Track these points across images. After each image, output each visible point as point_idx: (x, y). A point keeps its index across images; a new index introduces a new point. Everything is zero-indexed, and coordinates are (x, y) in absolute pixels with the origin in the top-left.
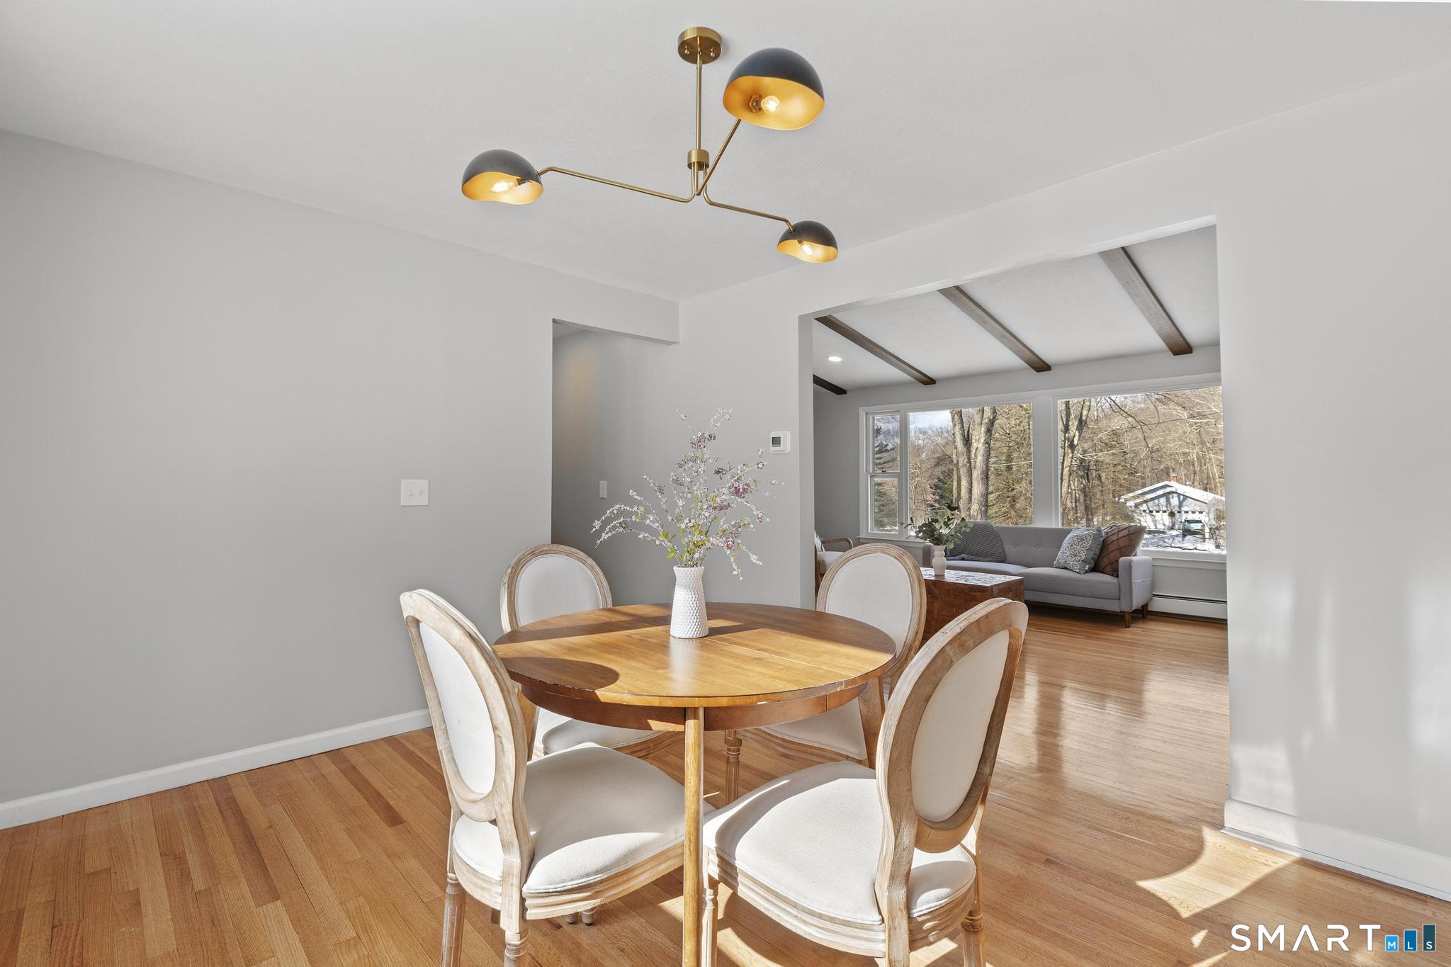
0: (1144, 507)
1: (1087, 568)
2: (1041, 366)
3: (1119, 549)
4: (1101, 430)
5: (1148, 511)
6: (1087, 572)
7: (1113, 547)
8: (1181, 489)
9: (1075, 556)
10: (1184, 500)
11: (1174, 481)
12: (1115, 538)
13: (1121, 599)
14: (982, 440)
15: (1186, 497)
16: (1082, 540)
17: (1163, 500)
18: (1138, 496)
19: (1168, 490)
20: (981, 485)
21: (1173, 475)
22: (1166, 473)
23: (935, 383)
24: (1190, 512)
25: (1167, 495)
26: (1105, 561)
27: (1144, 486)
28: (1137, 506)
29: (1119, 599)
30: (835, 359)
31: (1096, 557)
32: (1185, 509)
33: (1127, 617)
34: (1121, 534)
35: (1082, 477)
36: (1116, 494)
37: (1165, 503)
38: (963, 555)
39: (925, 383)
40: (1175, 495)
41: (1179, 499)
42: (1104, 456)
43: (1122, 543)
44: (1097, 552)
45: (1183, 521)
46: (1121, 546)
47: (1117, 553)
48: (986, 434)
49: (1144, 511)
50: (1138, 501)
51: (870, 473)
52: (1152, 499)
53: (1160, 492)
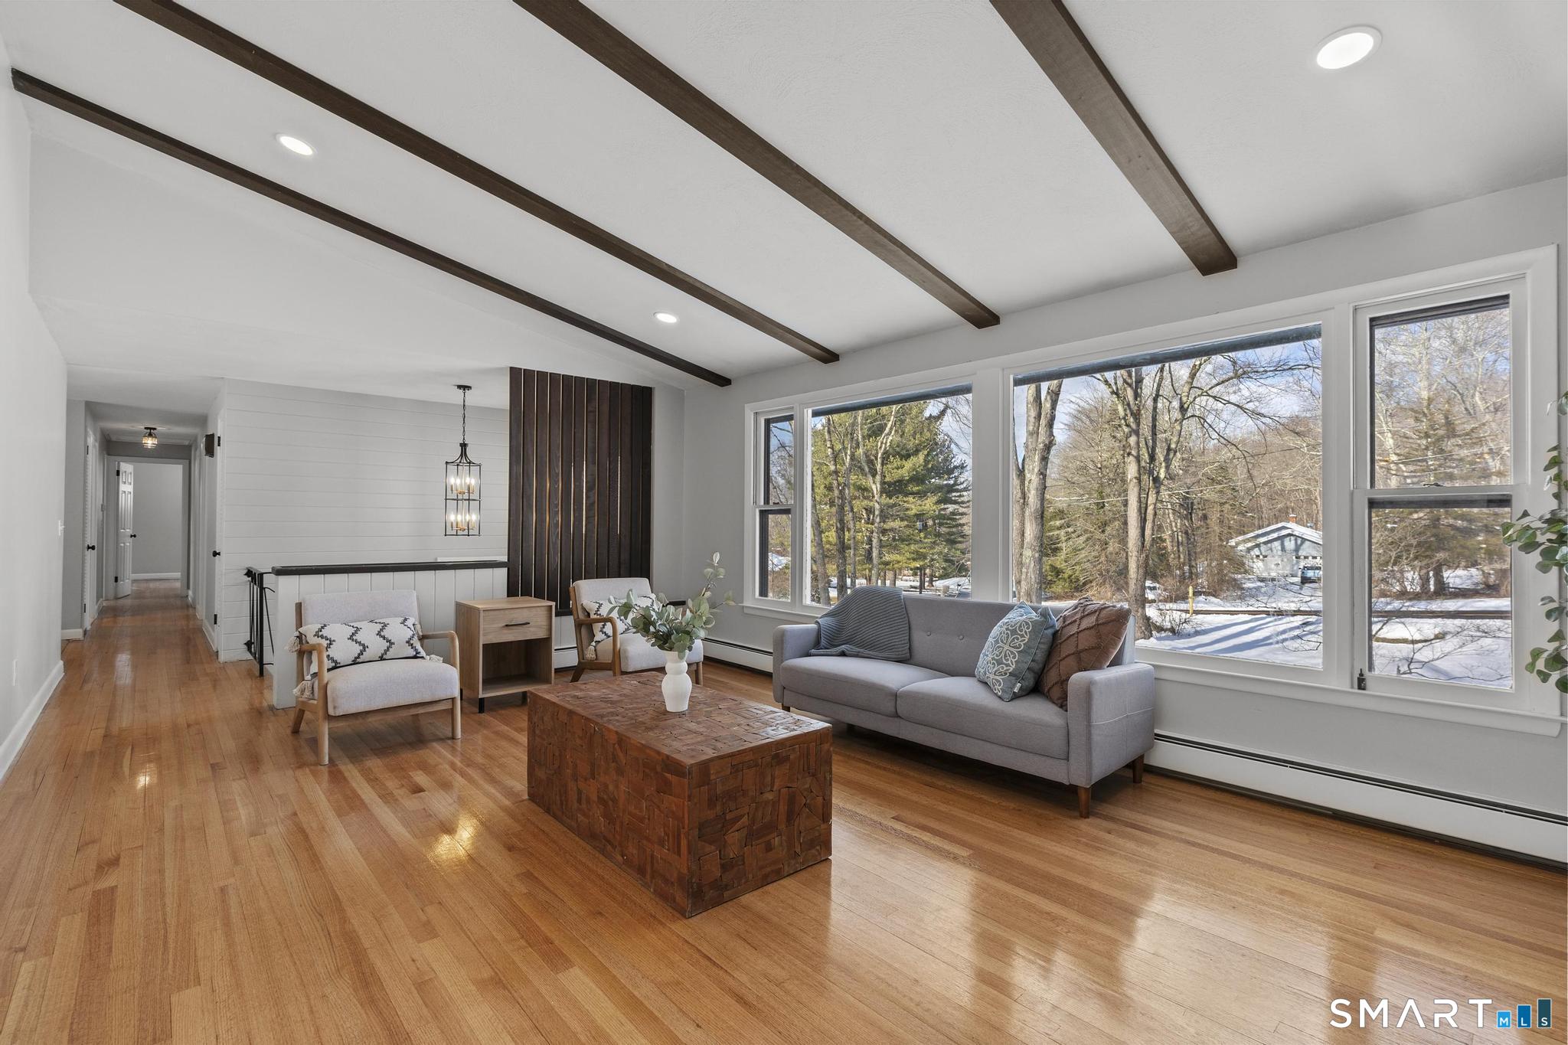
0: (1256, 551)
1: (1016, 690)
2: (983, 317)
3: (1078, 654)
4: (1205, 464)
5: (1261, 557)
6: (1015, 697)
7: (1067, 649)
8: (1299, 530)
9: (999, 662)
10: (1302, 543)
11: (1293, 522)
12: (1074, 629)
13: (1072, 760)
14: (1036, 470)
15: (1304, 540)
16: (1014, 632)
17: (1277, 544)
18: (1249, 540)
19: (1284, 532)
20: (1034, 525)
21: (1292, 515)
22: (1282, 515)
23: (838, 360)
24: (1310, 558)
25: (1281, 538)
26: (1052, 677)
27: (1260, 528)
28: (1249, 550)
29: (1067, 759)
30: (667, 318)
31: (1037, 667)
32: (1302, 553)
33: (1083, 796)
34: (1085, 624)
35: (1186, 518)
36: (1224, 537)
37: (1280, 548)
38: (843, 647)
39: (825, 361)
40: (1292, 538)
41: (1296, 543)
42: (1210, 494)
43: (1085, 642)
44: (1040, 656)
45: (1302, 567)
46: (1081, 647)
47: (1071, 662)
48: (1041, 463)
49: (1258, 556)
50: (1250, 545)
51: (760, 506)
52: (1265, 543)
53: (1275, 535)
